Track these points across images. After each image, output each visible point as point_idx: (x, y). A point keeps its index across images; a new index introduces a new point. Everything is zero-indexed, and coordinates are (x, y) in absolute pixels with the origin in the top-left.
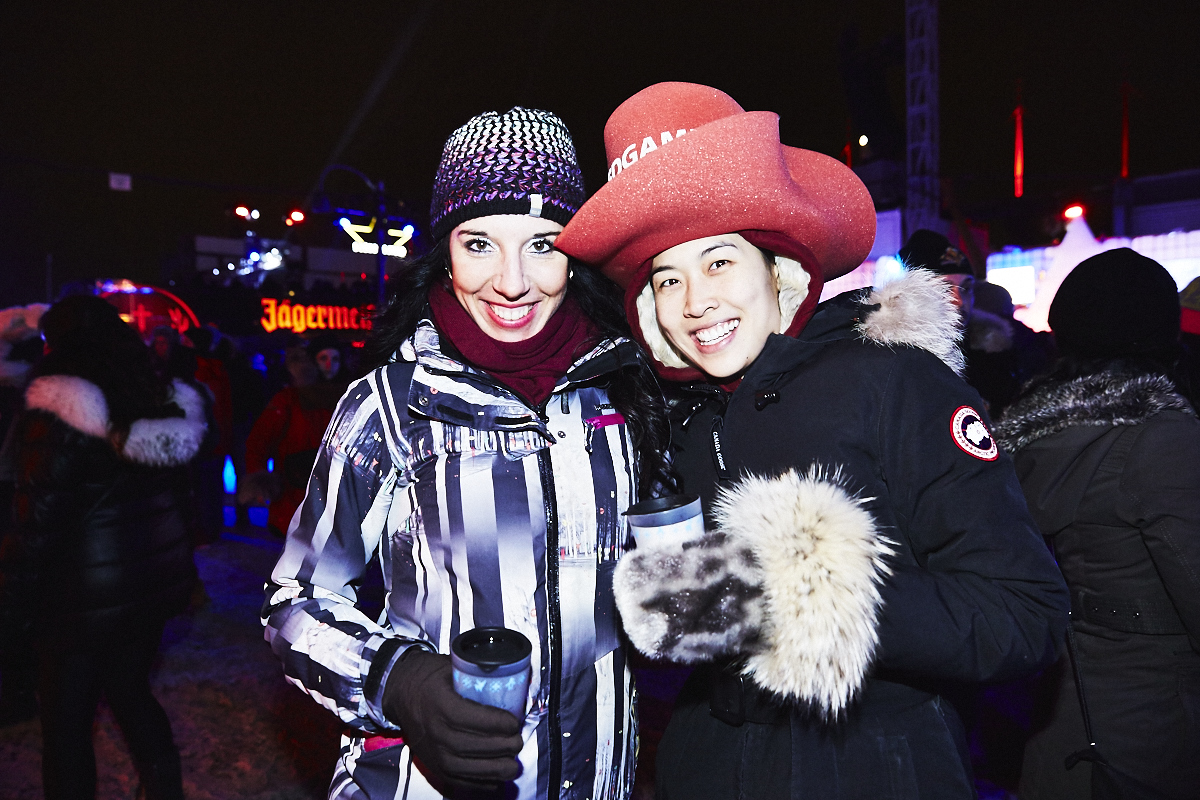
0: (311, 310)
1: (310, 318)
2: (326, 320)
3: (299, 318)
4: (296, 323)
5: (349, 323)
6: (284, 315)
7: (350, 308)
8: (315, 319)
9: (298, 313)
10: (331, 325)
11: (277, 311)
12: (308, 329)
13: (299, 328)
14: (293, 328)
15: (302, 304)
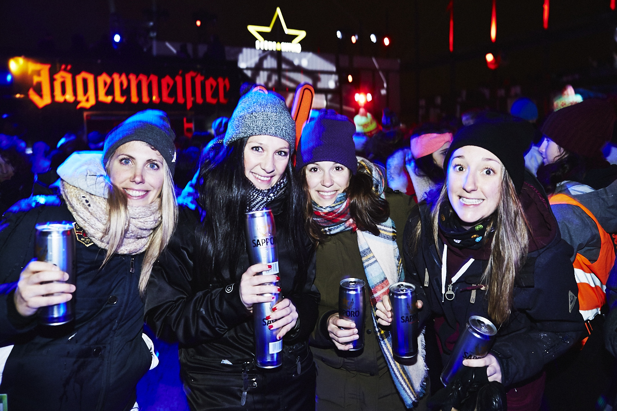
0: (103, 78)
1: (102, 91)
2: (126, 92)
3: (86, 91)
4: (81, 97)
5: (160, 95)
6: (63, 85)
7: (160, 78)
8: (110, 91)
9: (85, 81)
10: (134, 99)
11: (52, 81)
12: (99, 104)
13: (87, 102)
14: (77, 102)
15: (89, 71)
